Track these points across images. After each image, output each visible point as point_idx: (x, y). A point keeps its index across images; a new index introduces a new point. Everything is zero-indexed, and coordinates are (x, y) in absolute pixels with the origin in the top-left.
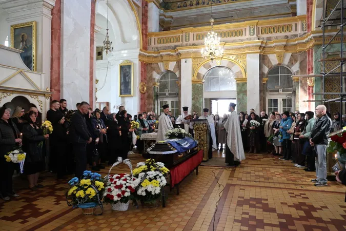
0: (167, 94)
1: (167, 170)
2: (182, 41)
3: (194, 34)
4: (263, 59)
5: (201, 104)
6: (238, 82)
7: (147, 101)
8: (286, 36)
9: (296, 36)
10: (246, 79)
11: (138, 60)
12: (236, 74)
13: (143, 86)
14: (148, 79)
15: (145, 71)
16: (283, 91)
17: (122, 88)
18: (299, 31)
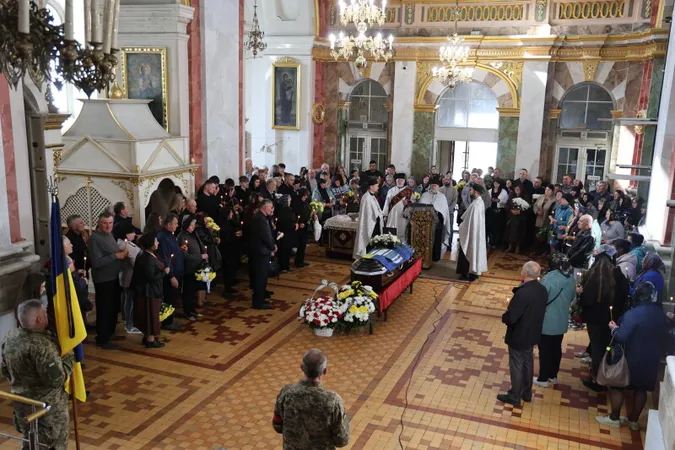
0: (365, 125)
1: (375, 295)
2: (399, 20)
3: (423, 8)
4: (556, 70)
5: (429, 152)
6: (503, 115)
7: (325, 138)
8: (607, 26)
9: (627, 27)
10: (517, 111)
11: (310, 58)
12: (501, 99)
13: (318, 111)
14: (328, 94)
15: (323, 79)
16: (589, 135)
17: (279, 112)
18: (636, 19)
